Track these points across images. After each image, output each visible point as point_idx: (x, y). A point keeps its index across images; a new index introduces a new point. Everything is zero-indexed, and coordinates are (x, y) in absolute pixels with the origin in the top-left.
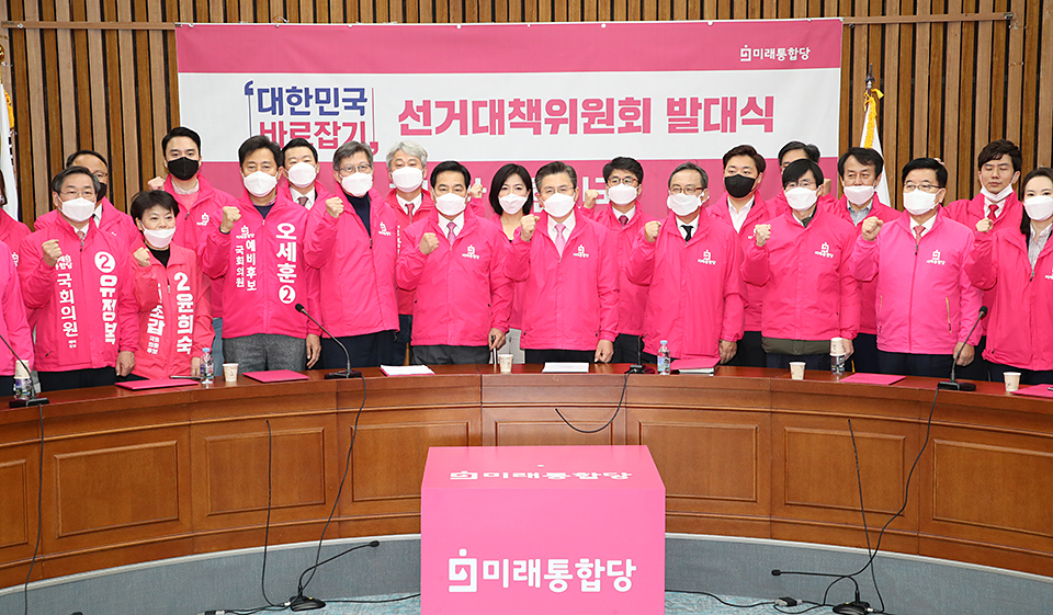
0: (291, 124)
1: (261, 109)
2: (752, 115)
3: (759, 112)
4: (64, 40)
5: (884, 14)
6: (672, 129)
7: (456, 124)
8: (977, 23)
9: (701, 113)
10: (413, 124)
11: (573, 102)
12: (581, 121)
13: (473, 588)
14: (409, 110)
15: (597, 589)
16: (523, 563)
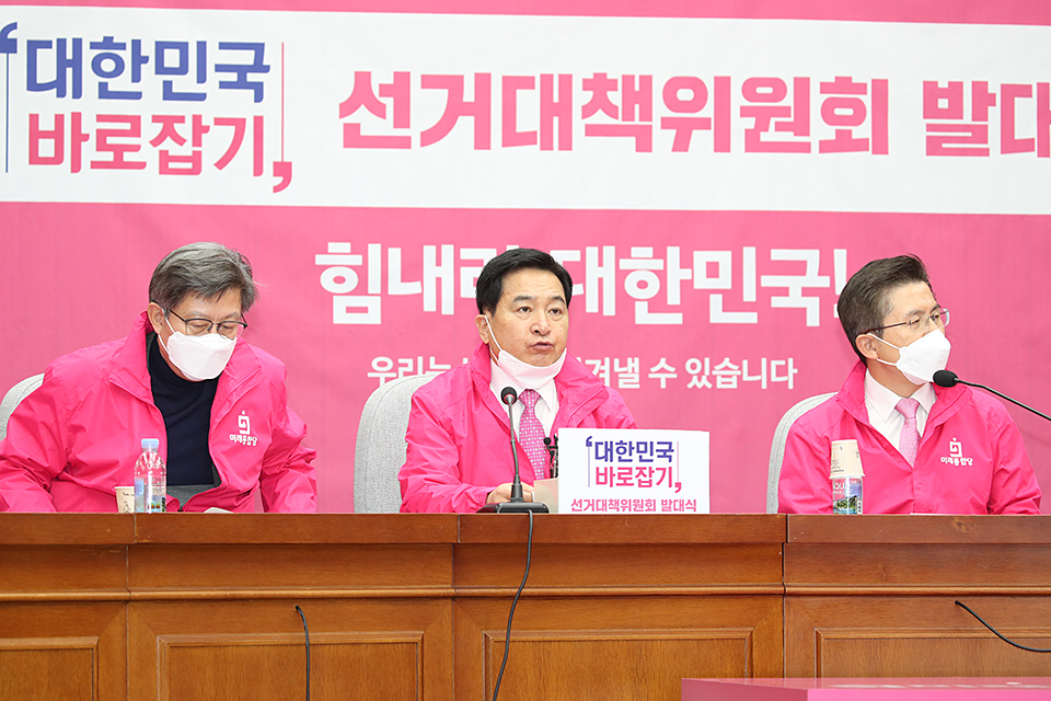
0: (100, 118)
1: (33, 85)
6: (934, 147)
7: (465, 125)
9: (994, 113)
10: (370, 124)
11: (723, 84)
12: (740, 125)
14: (361, 93)
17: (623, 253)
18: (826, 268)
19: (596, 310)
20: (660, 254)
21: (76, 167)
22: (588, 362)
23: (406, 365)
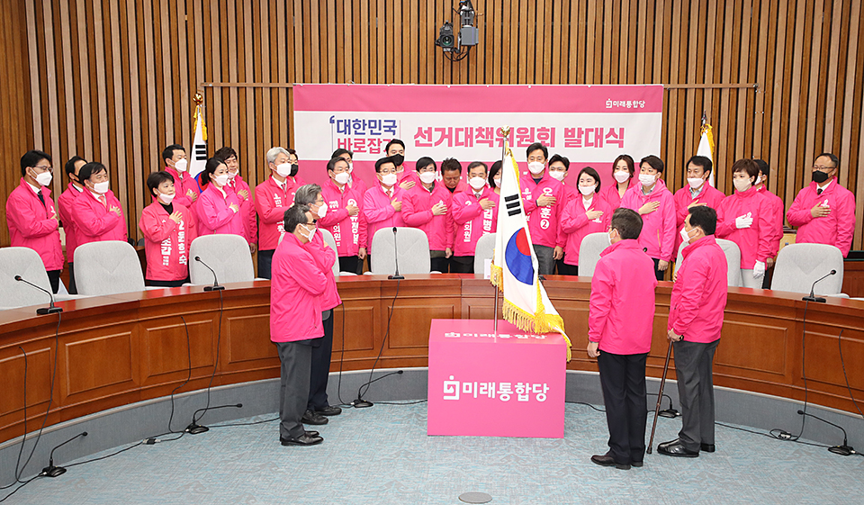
0: (355, 139)
1: (338, 131)
2: (612, 138)
3: (616, 137)
4: (234, 93)
5: (686, 83)
6: (567, 145)
7: (446, 140)
8: (738, 89)
9: (583, 136)
10: (423, 140)
11: (512, 129)
12: (516, 140)
13: (457, 397)
14: (420, 133)
15: (527, 400)
16: (485, 384)
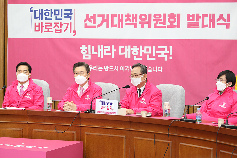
0: (46, 23)
1: (35, 18)
2: (221, 21)
3: (224, 20)
6: (189, 27)
7: (105, 23)
9: (201, 20)
10: (89, 24)
11: (150, 15)
12: (153, 23)
14: (87, 18)
17: (132, 47)
18: (168, 50)
19: (127, 57)
20: (139, 47)
21: (42, 32)
22: (126, 67)
23: (95, 67)
